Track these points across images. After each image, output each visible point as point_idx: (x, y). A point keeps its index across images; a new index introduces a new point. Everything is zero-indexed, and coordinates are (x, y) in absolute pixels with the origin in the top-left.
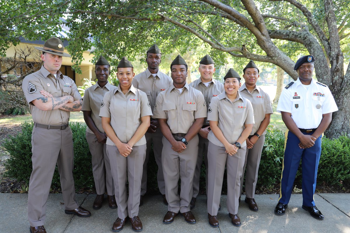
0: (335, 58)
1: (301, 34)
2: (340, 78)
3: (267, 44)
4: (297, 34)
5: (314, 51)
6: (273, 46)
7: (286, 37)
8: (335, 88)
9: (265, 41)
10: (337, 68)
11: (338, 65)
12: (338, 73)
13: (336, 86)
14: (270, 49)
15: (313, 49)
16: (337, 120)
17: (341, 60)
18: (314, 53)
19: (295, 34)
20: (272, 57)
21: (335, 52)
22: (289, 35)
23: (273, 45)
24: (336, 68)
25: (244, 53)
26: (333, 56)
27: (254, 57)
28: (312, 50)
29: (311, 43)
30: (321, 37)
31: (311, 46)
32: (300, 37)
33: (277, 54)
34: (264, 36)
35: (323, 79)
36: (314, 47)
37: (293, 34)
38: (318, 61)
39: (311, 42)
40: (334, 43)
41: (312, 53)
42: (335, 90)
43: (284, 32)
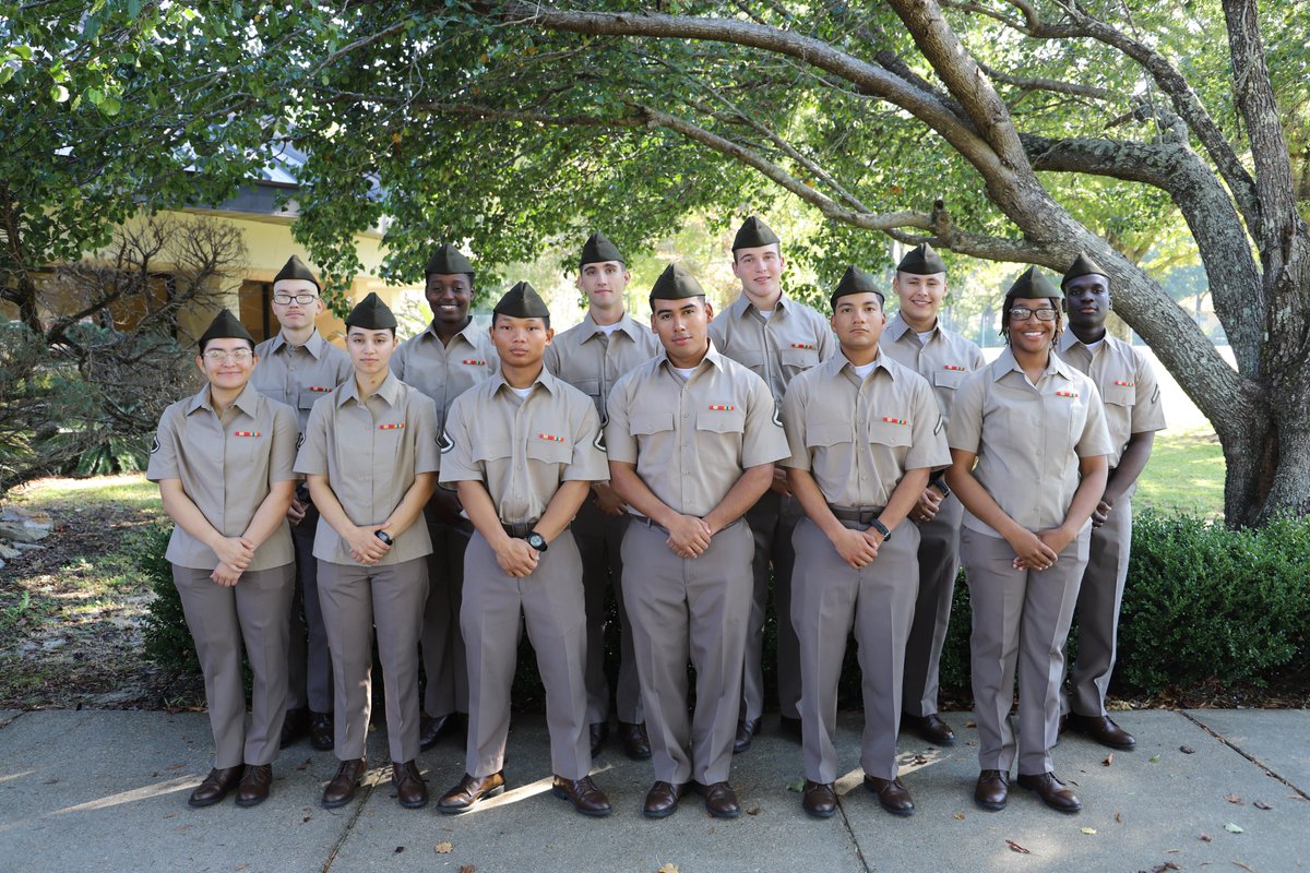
0: (1275, 243)
1: (1156, 153)
2: (1298, 313)
3: (1025, 199)
4: (1143, 155)
5: (1205, 217)
6: (1044, 206)
7: (1102, 166)
8: (1281, 353)
9: (1015, 186)
10: (1285, 278)
11: (1286, 267)
12: (1289, 297)
13: (1283, 345)
14: (1035, 214)
15: (1203, 211)
16: (1293, 469)
17: (1299, 249)
18: (1204, 222)
19: (1137, 152)
20: (1042, 245)
21: (1275, 221)
22: (1112, 159)
23: (1046, 201)
24: (1279, 277)
25: (940, 231)
26: (1270, 234)
27: (979, 247)
28: (1196, 212)
29: (1194, 188)
30: (1224, 166)
31: (1192, 197)
32: (1155, 164)
33: (1061, 234)
34: (1011, 168)
35: (1238, 318)
36: (1204, 202)
37: (1128, 155)
38: (1221, 254)
39: (1192, 182)
40: (1270, 187)
41: (1197, 223)
42: (1281, 357)
43: (1095, 148)
